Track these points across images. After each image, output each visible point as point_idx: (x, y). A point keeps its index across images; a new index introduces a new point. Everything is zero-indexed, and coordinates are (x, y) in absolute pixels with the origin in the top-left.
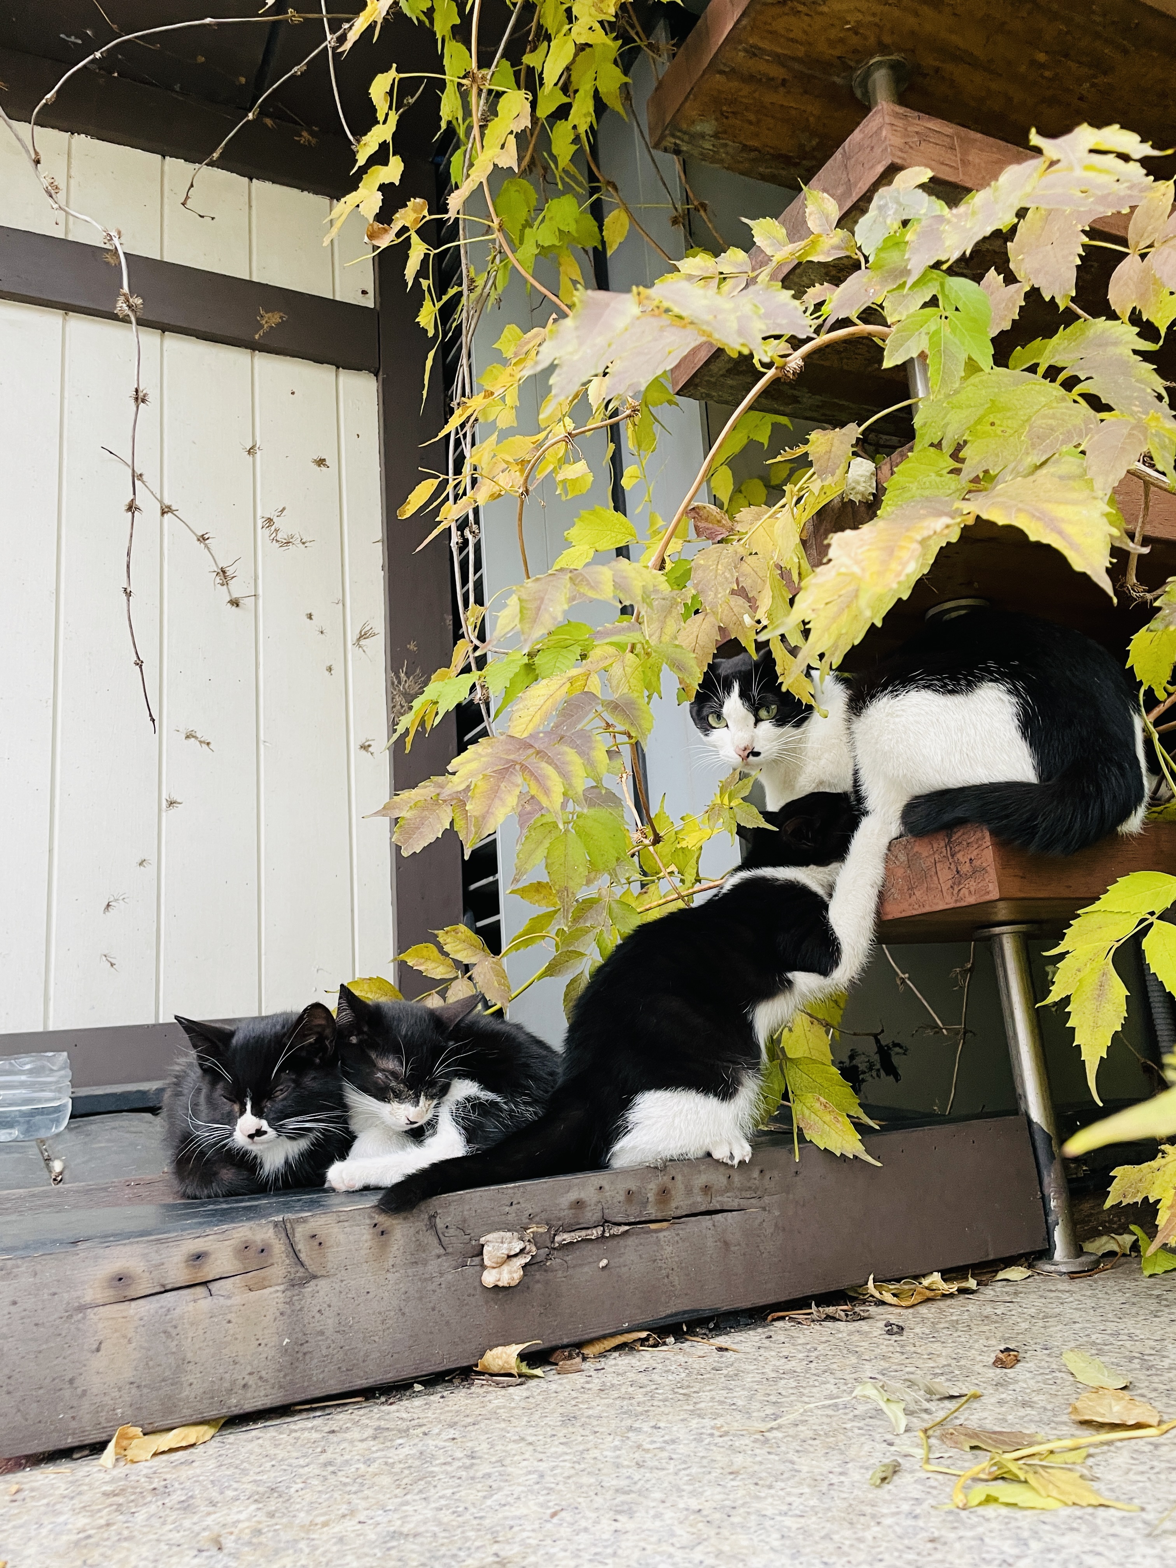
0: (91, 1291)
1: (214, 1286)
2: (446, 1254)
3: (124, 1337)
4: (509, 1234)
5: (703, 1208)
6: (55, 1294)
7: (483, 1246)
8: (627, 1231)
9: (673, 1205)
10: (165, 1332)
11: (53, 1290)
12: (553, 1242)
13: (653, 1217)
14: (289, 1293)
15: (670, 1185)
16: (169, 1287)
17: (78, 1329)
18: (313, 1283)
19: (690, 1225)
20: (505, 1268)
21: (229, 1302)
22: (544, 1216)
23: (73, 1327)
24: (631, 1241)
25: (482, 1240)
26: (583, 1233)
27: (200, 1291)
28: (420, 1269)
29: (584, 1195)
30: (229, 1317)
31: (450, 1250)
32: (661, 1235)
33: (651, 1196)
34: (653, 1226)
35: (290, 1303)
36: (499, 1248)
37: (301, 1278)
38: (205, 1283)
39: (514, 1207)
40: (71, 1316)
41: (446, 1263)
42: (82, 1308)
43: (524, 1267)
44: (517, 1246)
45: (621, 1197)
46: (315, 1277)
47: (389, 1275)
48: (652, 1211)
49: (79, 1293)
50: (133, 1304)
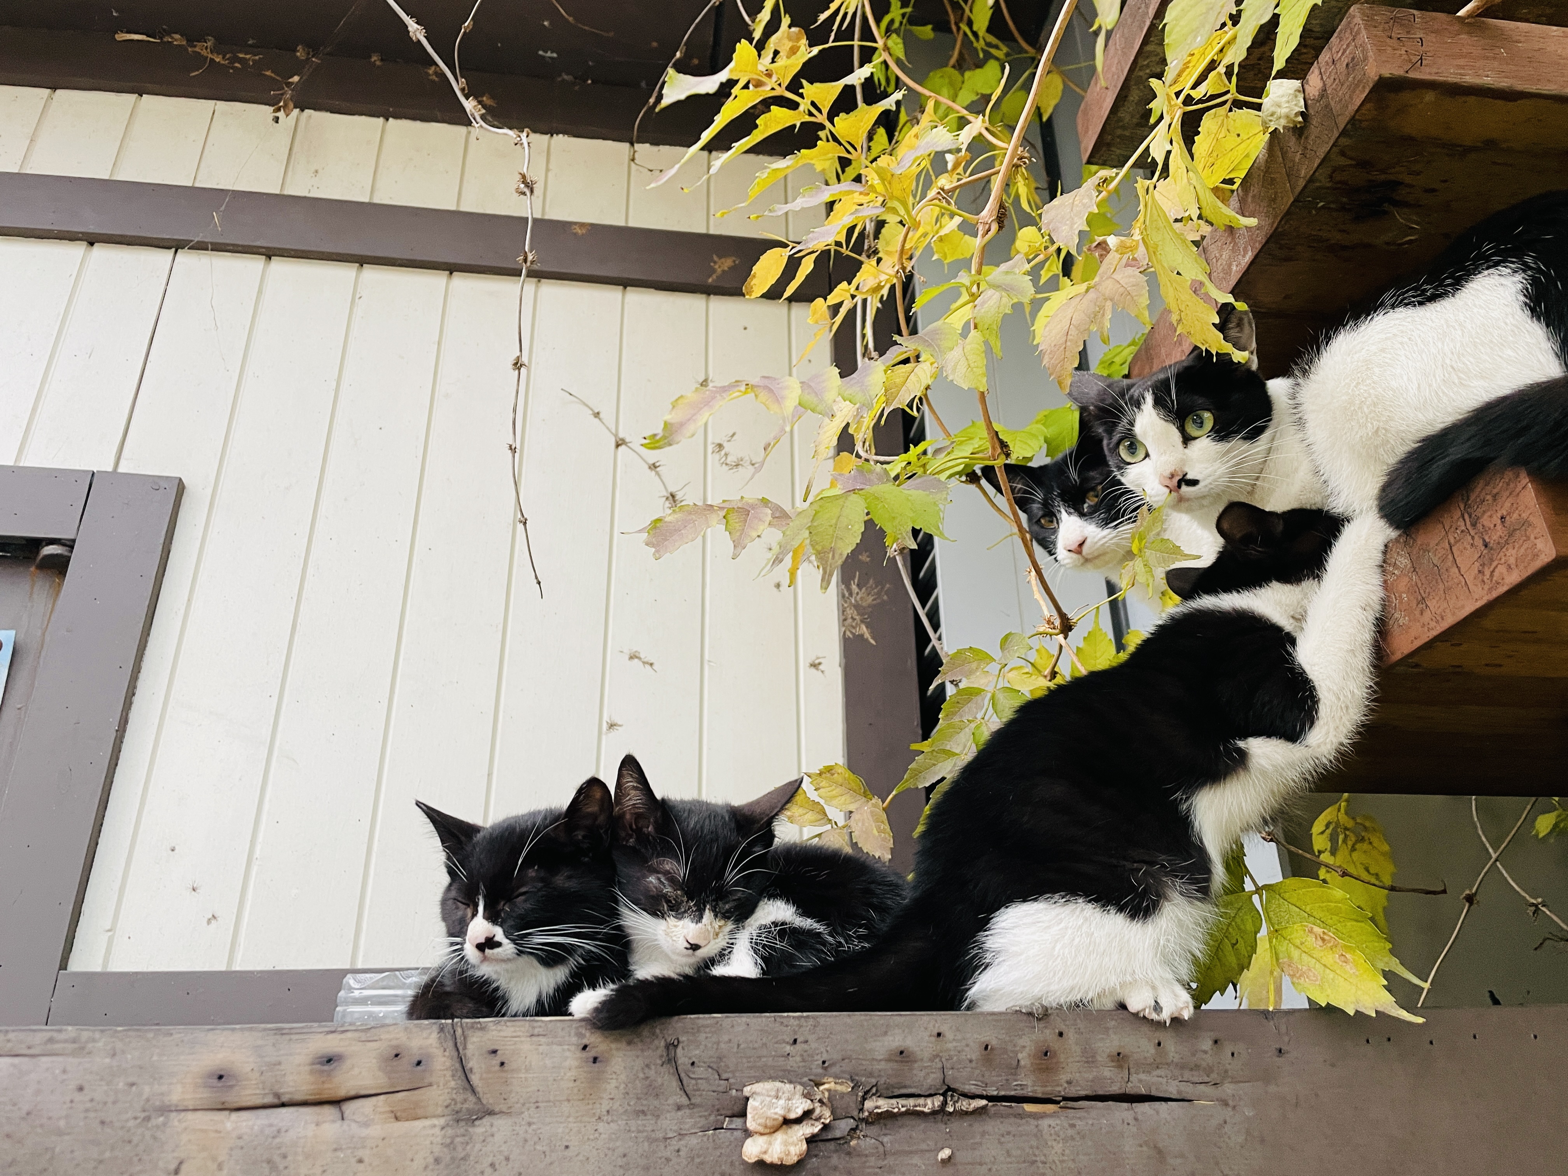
0: (179, 1088)
1: (350, 1108)
2: (691, 1106)
3: (214, 1159)
4: (789, 1087)
5: (1115, 1089)
6: (133, 1084)
7: (747, 1099)
8: (984, 1108)
9: (1064, 1077)
10: (269, 1162)
11: (131, 1079)
12: (861, 1110)
13: (1028, 1092)
14: (450, 1132)
15: (1055, 1044)
16: (285, 1099)
17: (155, 1138)
18: (487, 1120)
19: (1094, 1113)
20: (779, 1137)
21: (365, 1132)
22: (846, 1066)
23: (148, 1134)
24: (993, 1127)
25: (747, 1090)
26: (911, 1102)
27: (329, 1112)
28: (648, 1123)
29: (909, 1042)
30: (360, 1153)
31: (696, 1100)
32: (1045, 1123)
33: (1024, 1057)
34: (1029, 1108)
35: (450, 1145)
36: (771, 1105)
37: (470, 1112)
38: (337, 1102)
39: (799, 1047)
40: (148, 1119)
41: (690, 1121)
42: (165, 1110)
43: (811, 1140)
44: (800, 1106)
45: (974, 1053)
46: (491, 1113)
47: (601, 1126)
48: (1029, 1085)
49: (164, 1088)
50: (235, 1116)
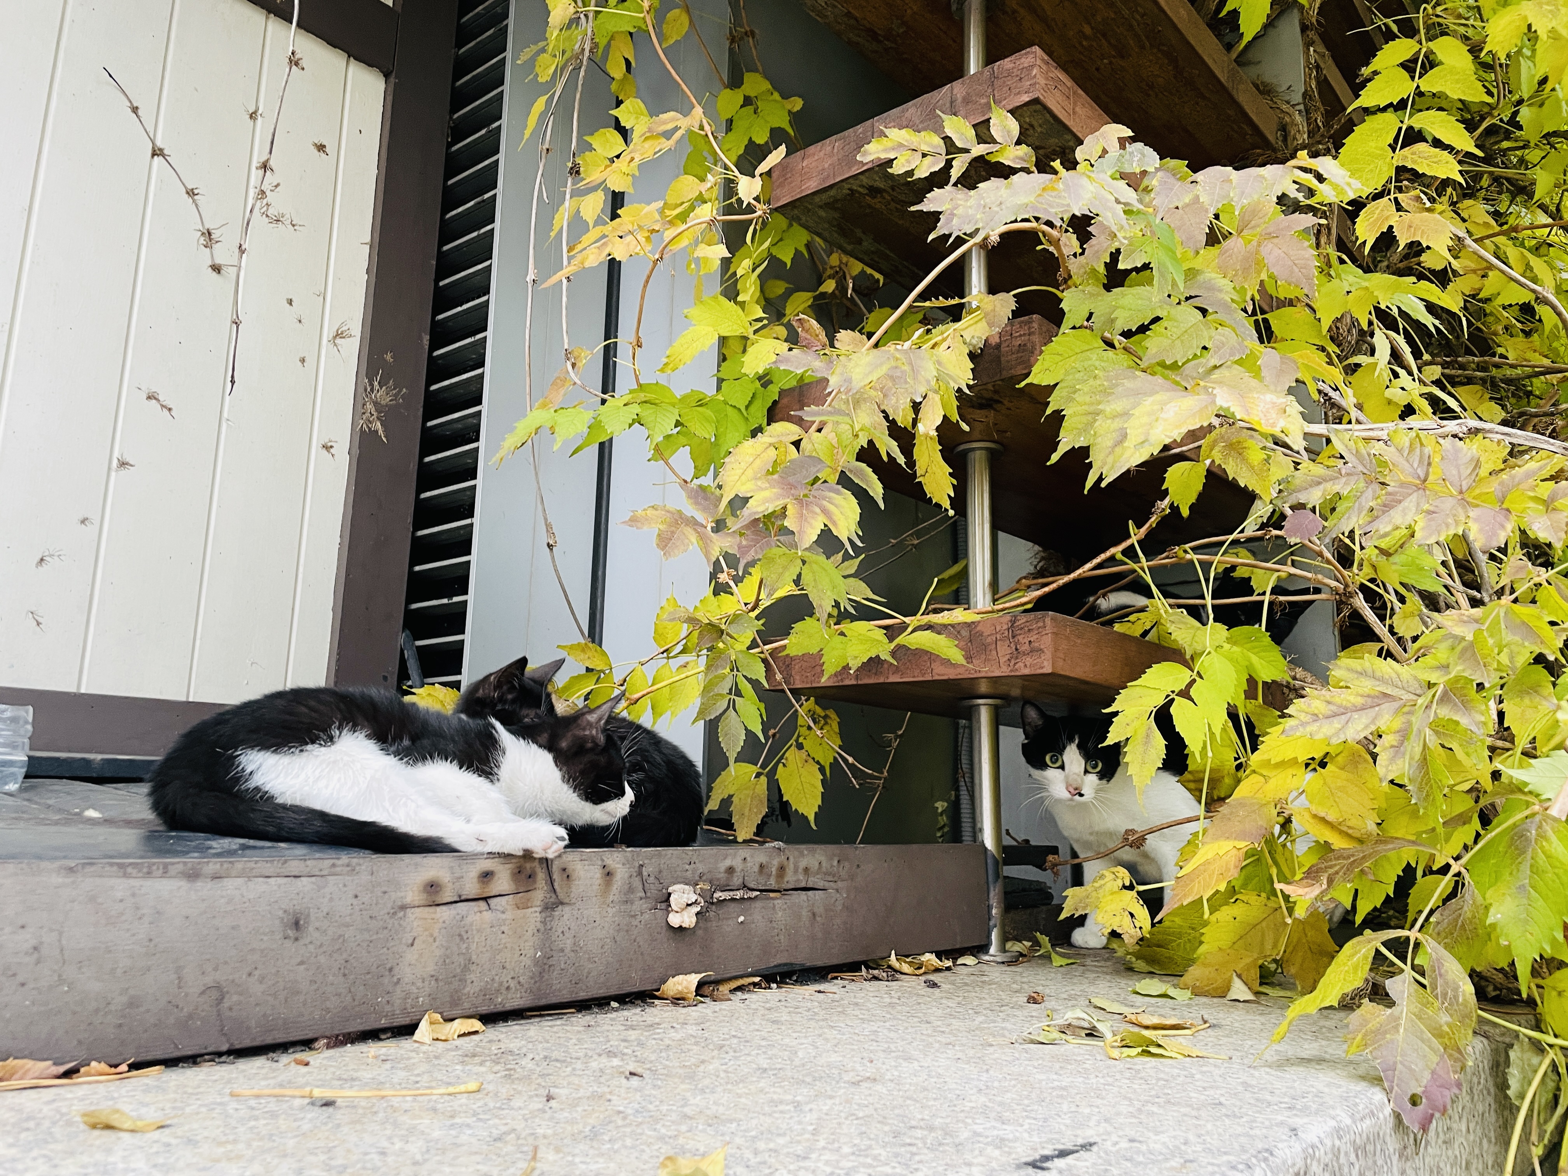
0: (410, 894)
1: (492, 902)
2: (646, 897)
3: (431, 935)
4: (687, 887)
5: (803, 885)
6: (385, 892)
7: (670, 894)
8: (756, 897)
9: (786, 879)
10: (460, 935)
11: (384, 889)
12: (712, 898)
13: (772, 888)
14: (544, 915)
15: (786, 863)
16: (463, 898)
17: (400, 925)
18: (560, 907)
19: (794, 897)
20: (685, 913)
21: (504, 916)
22: (709, 876)
23: (396, 923)
24: (758, 904)
25: (670, 890)
26: (731, 893)
27: (482, 904)
28: (629, 906)
29: (737, 863)
30: (503, 928)
31: (649, 894)
32: (776, 902)
33: (774, 870)
34: (772, 895)
35: (544, 923)
36: (682, 898)
37: (553, 904)
38: (485, 899)
39: (692, 866)
40: (395, 913)
41: (645, 905)
42: (403, 908)
43: (697, 914)
44: (693, 898)
45: (756, 869)
46: (562, 903)
47: (609, 909)
48: (772, 883)
49: (402, 894)
50: (438, 909)
